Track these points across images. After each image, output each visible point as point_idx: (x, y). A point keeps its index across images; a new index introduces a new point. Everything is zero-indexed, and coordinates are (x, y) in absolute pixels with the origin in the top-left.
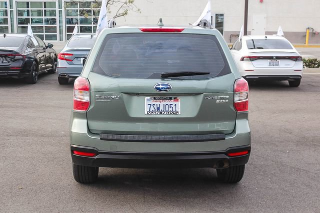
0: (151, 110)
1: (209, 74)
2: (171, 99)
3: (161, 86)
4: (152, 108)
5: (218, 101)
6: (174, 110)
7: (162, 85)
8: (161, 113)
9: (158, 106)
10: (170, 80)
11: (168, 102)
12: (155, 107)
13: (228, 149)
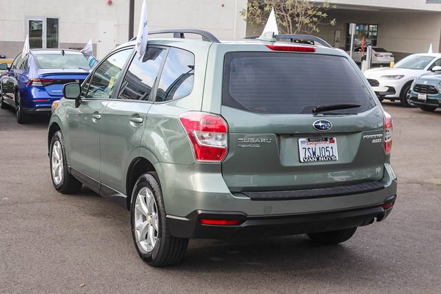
0: (307, 157)
1: (359, 106)
2: (326, 140)
4: (308, 154)
5: (374, 141)
6: (331, 154)
7: (322, 122)
8: (318, 159)
9: (314, 150)
11: (324, 145)
12: (311, 151)
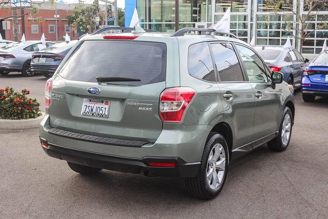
0: (86, 111)
1: (140, 81)
2: (102, 102)
3: (92, 90)
5: (140, 108)
6: (104, 113)
7: (93, 88)
8: (93, 114)
9: (92, 108)
10: (106, 84)
11: (100, 105)
12: (90, 108)
13: (145, 158)
